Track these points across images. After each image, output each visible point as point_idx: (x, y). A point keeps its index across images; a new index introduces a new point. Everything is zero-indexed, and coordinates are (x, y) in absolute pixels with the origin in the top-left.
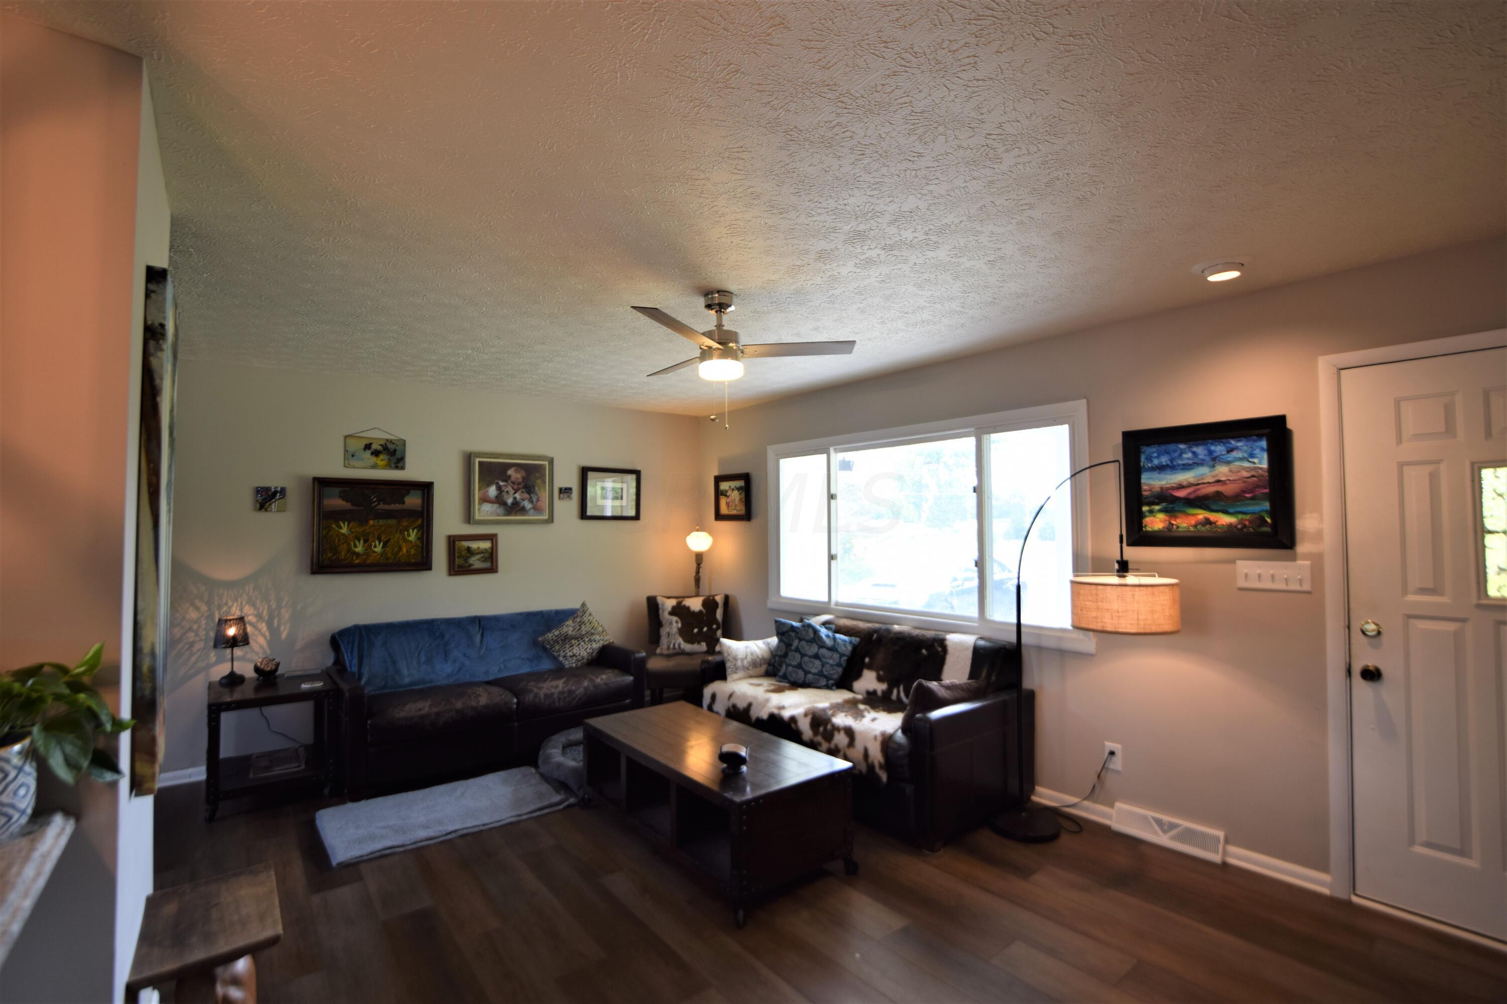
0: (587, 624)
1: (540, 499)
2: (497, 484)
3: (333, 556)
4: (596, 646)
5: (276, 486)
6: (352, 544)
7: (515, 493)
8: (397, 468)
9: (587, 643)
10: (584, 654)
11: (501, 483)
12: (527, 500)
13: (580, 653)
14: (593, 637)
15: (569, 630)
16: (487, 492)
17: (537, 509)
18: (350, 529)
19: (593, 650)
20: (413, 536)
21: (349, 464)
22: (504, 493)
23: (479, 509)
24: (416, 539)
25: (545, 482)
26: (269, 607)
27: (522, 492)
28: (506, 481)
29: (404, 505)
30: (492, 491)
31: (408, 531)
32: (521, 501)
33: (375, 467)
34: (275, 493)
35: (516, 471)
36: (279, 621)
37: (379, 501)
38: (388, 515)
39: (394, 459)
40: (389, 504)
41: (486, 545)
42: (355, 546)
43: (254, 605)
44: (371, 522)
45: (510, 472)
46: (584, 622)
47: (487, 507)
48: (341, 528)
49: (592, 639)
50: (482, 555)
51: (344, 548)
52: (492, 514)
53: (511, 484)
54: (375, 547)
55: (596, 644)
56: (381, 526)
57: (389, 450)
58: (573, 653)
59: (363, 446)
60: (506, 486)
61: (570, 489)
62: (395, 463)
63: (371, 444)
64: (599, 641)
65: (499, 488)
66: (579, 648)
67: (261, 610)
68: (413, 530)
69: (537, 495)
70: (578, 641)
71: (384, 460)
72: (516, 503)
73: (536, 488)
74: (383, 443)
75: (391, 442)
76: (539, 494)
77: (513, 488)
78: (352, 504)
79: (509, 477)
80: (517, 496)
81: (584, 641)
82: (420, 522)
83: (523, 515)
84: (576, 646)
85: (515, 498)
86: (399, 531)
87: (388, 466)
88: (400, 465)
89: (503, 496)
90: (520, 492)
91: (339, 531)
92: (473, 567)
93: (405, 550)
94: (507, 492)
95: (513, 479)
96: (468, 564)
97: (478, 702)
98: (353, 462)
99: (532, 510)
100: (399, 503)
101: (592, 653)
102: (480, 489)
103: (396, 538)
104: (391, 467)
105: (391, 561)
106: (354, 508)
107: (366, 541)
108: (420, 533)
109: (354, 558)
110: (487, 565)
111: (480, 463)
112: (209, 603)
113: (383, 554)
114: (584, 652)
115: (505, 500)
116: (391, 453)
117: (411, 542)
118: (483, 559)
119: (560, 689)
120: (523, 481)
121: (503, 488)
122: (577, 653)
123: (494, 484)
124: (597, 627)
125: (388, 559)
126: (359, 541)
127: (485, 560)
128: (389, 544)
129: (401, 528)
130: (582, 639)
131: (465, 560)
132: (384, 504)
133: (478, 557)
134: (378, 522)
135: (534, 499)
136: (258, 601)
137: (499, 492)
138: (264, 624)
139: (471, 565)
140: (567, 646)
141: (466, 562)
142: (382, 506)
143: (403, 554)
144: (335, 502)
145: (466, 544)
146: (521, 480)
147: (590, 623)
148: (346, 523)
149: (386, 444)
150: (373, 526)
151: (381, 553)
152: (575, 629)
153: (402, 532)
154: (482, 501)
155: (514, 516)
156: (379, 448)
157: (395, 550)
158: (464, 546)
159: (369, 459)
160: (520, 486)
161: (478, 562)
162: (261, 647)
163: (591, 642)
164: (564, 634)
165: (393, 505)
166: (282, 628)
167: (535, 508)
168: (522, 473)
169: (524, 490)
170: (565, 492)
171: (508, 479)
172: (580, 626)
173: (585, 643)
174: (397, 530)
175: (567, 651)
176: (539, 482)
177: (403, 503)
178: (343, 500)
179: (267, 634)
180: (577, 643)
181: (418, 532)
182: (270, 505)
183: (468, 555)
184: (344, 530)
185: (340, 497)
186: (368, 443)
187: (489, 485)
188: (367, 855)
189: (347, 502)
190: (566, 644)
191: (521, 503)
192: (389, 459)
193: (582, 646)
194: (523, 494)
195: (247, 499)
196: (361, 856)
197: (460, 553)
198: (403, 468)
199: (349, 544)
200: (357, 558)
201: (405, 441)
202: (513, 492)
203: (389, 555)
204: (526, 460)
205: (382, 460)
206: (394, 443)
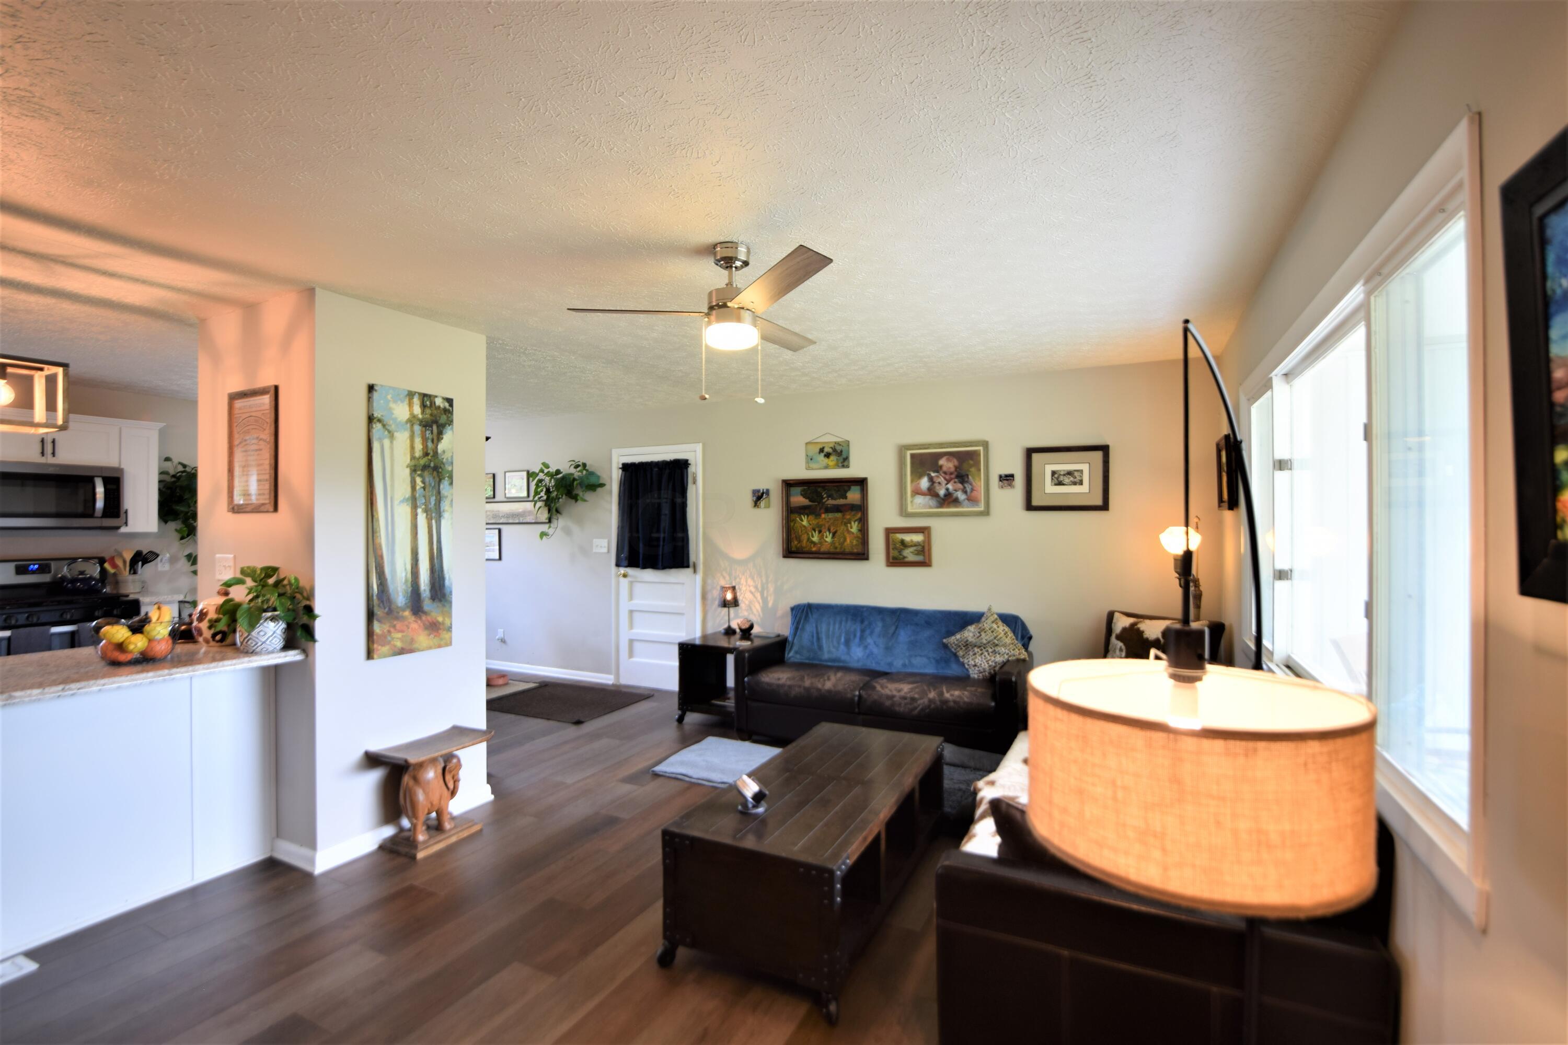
0: (988, 633)
1: (975, 489)
2: (929, 475)
3: (798, 544)
4: (999, 659)
5: (763, 488)
6: (810, 534)
7: (947, 484)
8: (843, 466)
9: (991, 654)
10: (985, 665)
11: (933, 474)
12: (960, 491)
13: (981, 664)
14: (997, 649)
15: (969, 636)
16: (918, 484)
17: (972, 500)
18: (808, 521)
19: (996, 663)
20: (854, 528)
21: (809, 467)
22: (936, 485)
23: (912, 502)
24: (857, 531)
25: (980, 470)
26: (762, 581)
27: (955, 482)
28: (937, 471)
29: (847, 500)
30: (924, 483)
31: (850, 523)
32: (954, 491)
33: (827, 467)
34: (763, 494)
35: (948, 460)
36: (768, 592)
37: (828, 497)
38: (837, 509)
39: (841, 459)
40: (835, 499)
41: (918, 538)
42: (813, 537)
43: (753, 579)
44: (823, 516)
45: (942, 462)
46: (984, 629)
47: (920, 500)
48: (802, 520)
49: (997, 650)
50: (915, 548)
51: (804, 538)
52: (925, 506)
53: (943, 475)
54: (826, 537)
55: (1000, 657)
56: (830, 519)
57: (837, 452)
58: (975, 662)
59: (818, 450)
60: (938, 477)
61: (1012, 476)
62: (842, 463)
63: (823, 448)
64: (1003, 655)
65: (931, 480)
66: (982, 658)
67: (757, 583)
68: (855, 522)
69: (971, 484)
70: (981, 650)
71: (834, 460)
72: (948, 495)
73: (970, 477)
74: (832, 445)
75: (838, 444)
76: (974, 484)
77: (945, 479)
78: (810, 501)
79: (941, 467)
80: (950, 486)
81: (987, 651)
82: (859, 515)
83: (956, 507)
84: (979, 656)
85: (947, 489)
86: (843, 523)
87: (837, 466)
88: (846, 464)
89: (935, 487)
90: (952, 482)
91: (801, 524)
92: (906, 560)
93: (848, 541)
94: (939, 483)
95: (944, 469)
96: (901, 557)
97: (824, 685)
98: (813, 465)
99: (966, 501)
100: (843, 499)
101: (995, 667)
102: (912, 481)
103: (842, 529)
104: (838, 466)
105: (838, 550)
106: (811, 503)
107: (820, 532)
108: (860, 525)
109: (812, 546)
110: (919, 558)
111: (913, 456)
112: (730, 575)
113: (833, 543)
114: (986, 663)
115: (937, 491)
116: (839, 453)
117: (853, 533)
118: (916, 552)
119: (902, 694)
120: (956, 470)
121: (935, 479)
122: (978, 662)
123: (925, 475)
124: (1001, 638)
125: (836, 548)
126: (815, 532)
127: (918, 553)
128: (837, 535)
129: (845, 520)
130: (985, 648)
131: (900, 552)
132: (832, 499)
133: (912, 549)
134: (828, 516)
135: (968, 490)
136: (755, 576)
137: (931, 483)
138: (759, 594)
139: (905, 557)
140: (971, 653)
141: (900, 555)
142: (831, 502)
143: (848, 545)
144: (798, 499)
145: (900, 536)
146: (953, 469)
147: (992, 632)
148: (806, 516)
149: (834, 446)
150: (825, 519)
151: (831, 543)
152: (974, 636)
153: (846, 524)
154: (914, 494)
155: (947, 508)
156: (830, 450)
157: (842, 540)
158: (898, 539)
159: (823, 461)
160: (953, 476)
161: (911, 554)
162: (758, 611)
163: (995, 653)
164: (964, 639)
165: (838, 500)
166: (769, 598)
167: (969, 499)
168: (954, 462)
169: (956, 480)
170: (1007, 479)
171: (939, 468)
172: (979, 633)
173: (989, 654)
174: (842, 522)
175: (970, 659)
176: (973, 470)
177: (846, 498)
178: (804, 497)
179: (761, 601)
180: (980, 652)
181: (859, 523)
182: (760, 503)
183: (902, 547)
184: (805, 523)
185: (802, 495)
186: (821, 447)
187: (920, 476)
188: (669, 773)
189: (806, 499)
190: (970, 650)
191: (953, 493)
192: (837, 459)
193: (985, 656)
194: (955, 484)
195: (749, 499)
196: (666, 772)
197: (895, 545)
198: (848, 467)
199: (808, 534)
200: (814, 546)
201: (849, 441)
202: (946, 482)
203: (837, 544)
204: (958, 447)
205: (832, 461)
206: (840, 445)
